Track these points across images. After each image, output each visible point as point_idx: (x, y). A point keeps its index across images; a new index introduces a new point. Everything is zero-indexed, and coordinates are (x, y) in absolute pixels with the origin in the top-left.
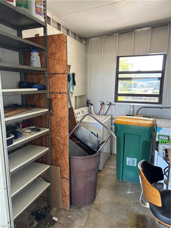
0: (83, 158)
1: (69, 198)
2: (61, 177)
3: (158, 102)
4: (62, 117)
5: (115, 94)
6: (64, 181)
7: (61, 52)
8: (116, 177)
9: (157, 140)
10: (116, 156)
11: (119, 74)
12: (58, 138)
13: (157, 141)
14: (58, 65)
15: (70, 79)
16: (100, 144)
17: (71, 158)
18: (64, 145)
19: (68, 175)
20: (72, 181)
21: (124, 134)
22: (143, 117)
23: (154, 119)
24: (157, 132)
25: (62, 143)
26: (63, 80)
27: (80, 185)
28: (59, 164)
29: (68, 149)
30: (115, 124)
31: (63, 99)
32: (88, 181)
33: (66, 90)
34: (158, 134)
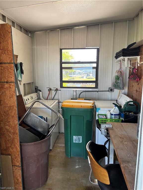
0: (35, 144)
1: (21, 185)
2: (12, 166)
3: (95, 87)
4: (10, 106)
5: (60, 81)
6: (16, 169)
7: (5, 41)
8: (65, 154)
9: (97, 118)
10: (64, 134)
11: (63, 64)
12: (7, 127)
13: (97, 120)
14: (3, 54)
15: (18, 68)
16: (49, 127)
17: (22, 145)
18: (14, 133)
19: (20, 162)
20: (24, 167)
21: (71, 116)
22: (85, 99)
23: (94, 101)
24: (97, 112)
25: (12, 131)
26: (9, 69)
27: (32, 169)
28: (9, 153)
29: (18, 137)
30: (62, 108)
31: (10, 88)
32: (40, 164)
33: (13, 79)
34: (97, 113)
